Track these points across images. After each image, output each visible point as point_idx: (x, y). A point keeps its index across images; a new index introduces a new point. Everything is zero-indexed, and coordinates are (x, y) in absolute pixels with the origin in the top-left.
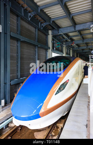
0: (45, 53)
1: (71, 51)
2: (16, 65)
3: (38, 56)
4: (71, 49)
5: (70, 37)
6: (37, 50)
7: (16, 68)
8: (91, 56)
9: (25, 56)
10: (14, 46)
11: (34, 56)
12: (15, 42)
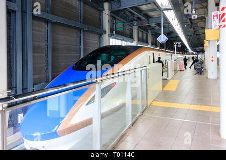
0: (98, 40)
1: (149, 35)
2: (46, 61)
3: (84, 46)
4: (149, 31)
5: (144, 13)
6: (82, 35)
7: (45, 65)
8: (177, 45)
9: (60, 46)
10: (41, 32)
11: (77, 46)
12: (43, 24)
